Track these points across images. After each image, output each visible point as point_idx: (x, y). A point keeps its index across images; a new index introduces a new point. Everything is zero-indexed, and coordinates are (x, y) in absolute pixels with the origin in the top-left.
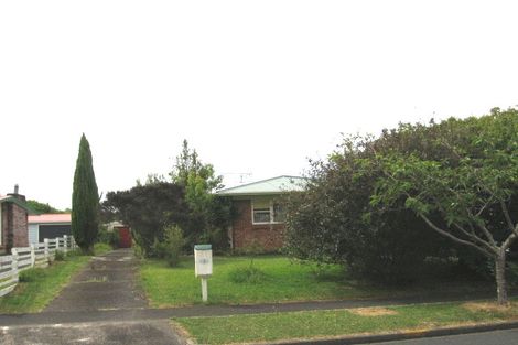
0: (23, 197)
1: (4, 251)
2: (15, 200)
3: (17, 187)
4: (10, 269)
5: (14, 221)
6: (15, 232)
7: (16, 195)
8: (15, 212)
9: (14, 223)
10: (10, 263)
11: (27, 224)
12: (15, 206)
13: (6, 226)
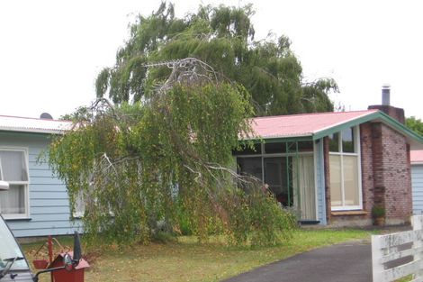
0: (400, 112)
1: (367, 222)
2: (383, 118)
3: (386, 92)
4: (410, 258)
5: (385, 160)
6: (387, 182)
7: (385, 108)
8: (387, 142)
9: (386, 166)
10: (409, 246)
11: (410, 167)
12: (384, 130)
13: (369, 172)
